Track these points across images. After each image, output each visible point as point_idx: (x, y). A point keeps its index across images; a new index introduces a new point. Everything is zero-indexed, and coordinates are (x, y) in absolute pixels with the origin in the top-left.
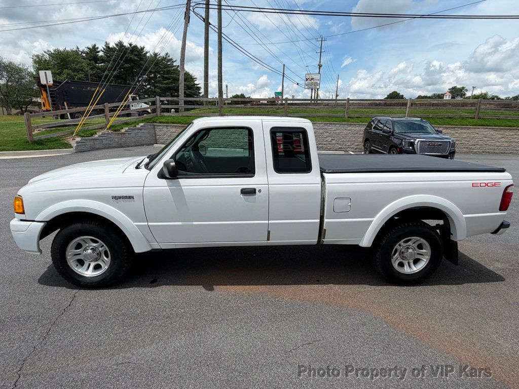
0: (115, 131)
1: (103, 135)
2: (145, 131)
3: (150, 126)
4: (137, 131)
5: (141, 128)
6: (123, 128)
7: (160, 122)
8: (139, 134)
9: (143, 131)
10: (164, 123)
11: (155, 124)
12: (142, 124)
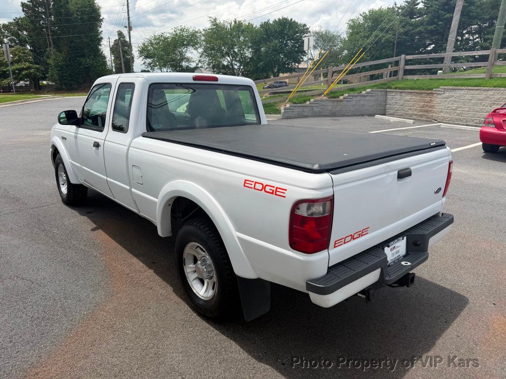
0: (333, 98)
3: (380, 93)
5: (366, 95)
6: (343, 95)
7: (396, 88)
10: (400, 89)
11: (388, 90)
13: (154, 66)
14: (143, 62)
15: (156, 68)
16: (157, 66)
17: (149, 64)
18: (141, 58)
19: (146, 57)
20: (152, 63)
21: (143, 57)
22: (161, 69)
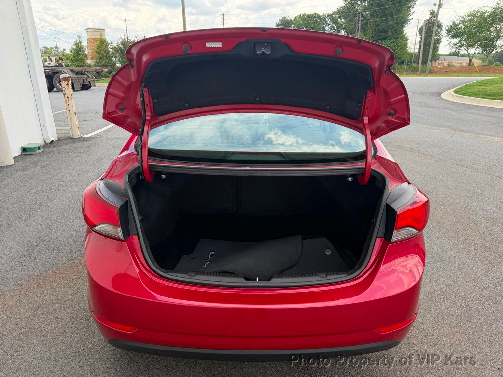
13: (461, 46)
14: (448, 42)
15: (462, 48)
16: (463, 45)
17: (456, 44)
18: (448, 38)
19: (454, 37)
20: (458, 43)
21: (450, 36)
22: (468, 49)
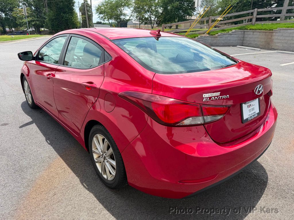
0: (212, 35)
1: (201, 38)
2: (235, 36)
3: (240, 32)
4: (227, 36)
5: (232, 33)
6: (218, 33)
7: (250, 29)
8: (229, 38)
9: (232, 36)
10: (253, 30)
11: (245, 30)
12: (234, 31)
13: (105, 19)
14: (98, 16)
17: (102, 18)
21: (98, 13)
22: (108, 20)
